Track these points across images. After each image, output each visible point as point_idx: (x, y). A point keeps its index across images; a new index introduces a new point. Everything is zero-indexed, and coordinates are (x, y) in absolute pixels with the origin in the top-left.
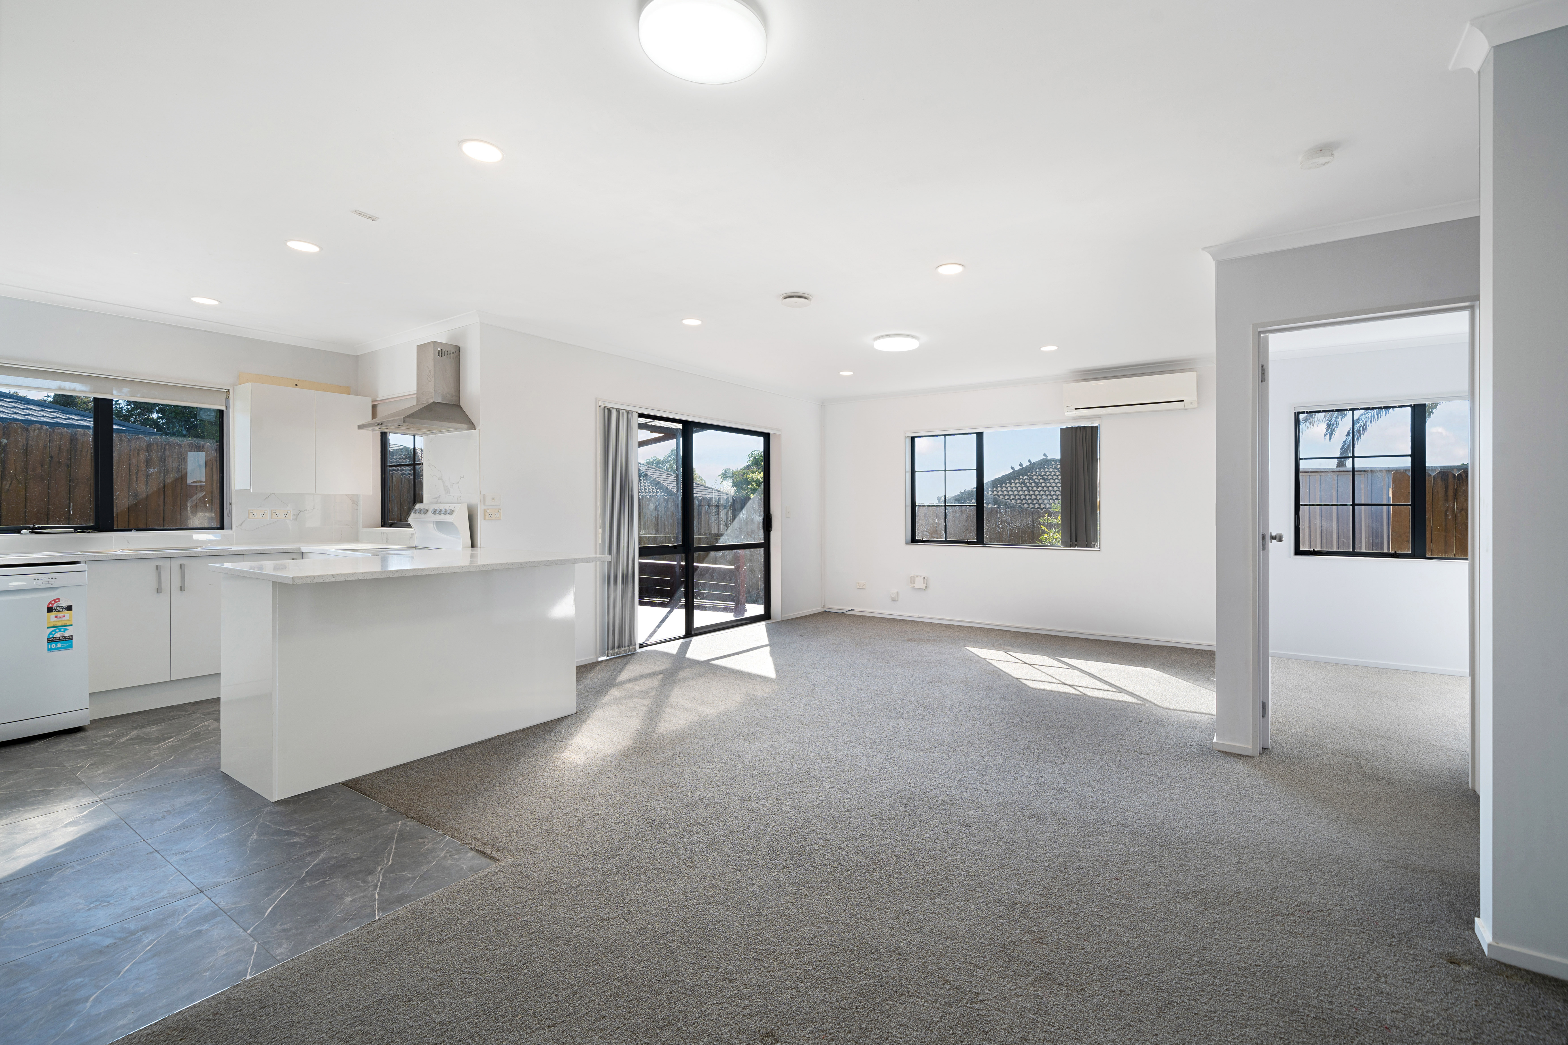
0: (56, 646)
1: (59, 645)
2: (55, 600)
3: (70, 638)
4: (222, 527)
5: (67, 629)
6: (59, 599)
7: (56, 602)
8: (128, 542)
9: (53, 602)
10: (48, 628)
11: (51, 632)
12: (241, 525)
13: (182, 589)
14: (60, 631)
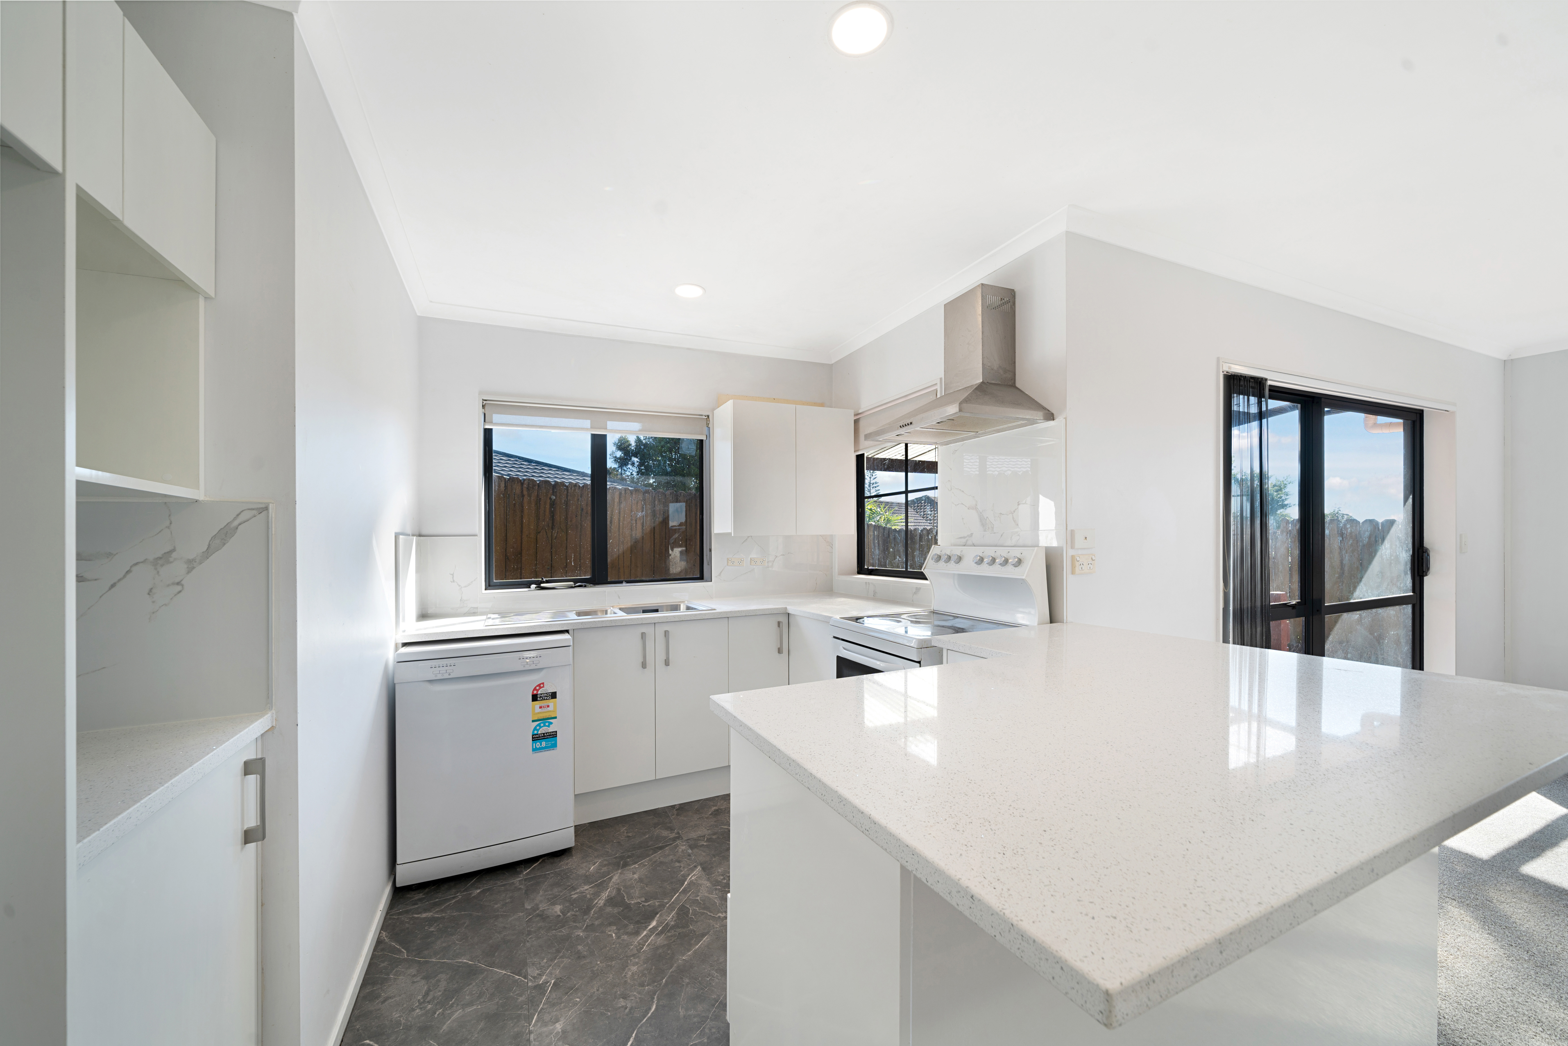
0: (541, 745)
1: (544, 744)
2: (539, 685)
3: (554, 735)
4: (701, 578)
5: (551, 723)
6: (543, 683)
7: (540, 688)
8: (619, 598)
9: (538, 688)
10: (533, 721)
11: (536, 727)
12: (720, 575)
13: (667, 663)
14: (545, 726)
